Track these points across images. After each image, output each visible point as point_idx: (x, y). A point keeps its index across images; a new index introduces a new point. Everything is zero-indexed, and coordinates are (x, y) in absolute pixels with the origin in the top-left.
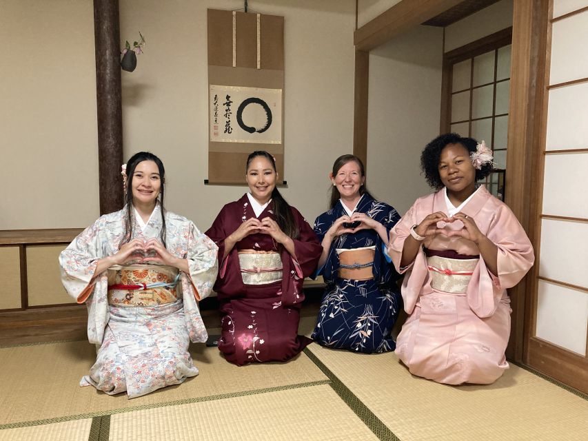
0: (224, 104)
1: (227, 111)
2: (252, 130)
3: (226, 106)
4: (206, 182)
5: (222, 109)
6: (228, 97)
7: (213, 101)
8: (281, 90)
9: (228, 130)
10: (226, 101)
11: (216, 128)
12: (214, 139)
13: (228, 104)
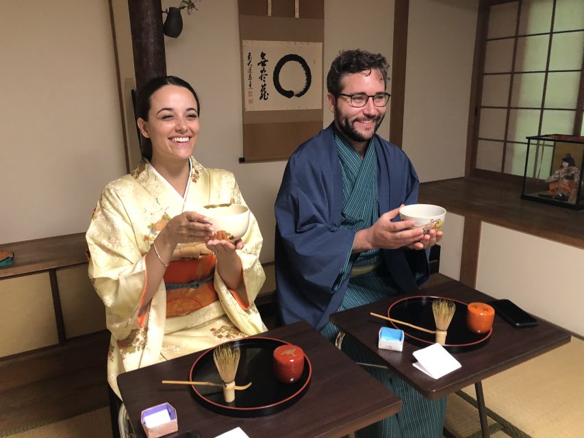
0: (259, 64)
1: (262, 72)
2: (289, 94)
3: (261, 67)
4: (242, 160)
5: (257, 70)
6: (263, 55)
7: (246, 61)
8: (321, 43)
9: (264, 96)
10: (260, 60)
11: (250, 94)
12: (249, 108)
13: (263, 64)
